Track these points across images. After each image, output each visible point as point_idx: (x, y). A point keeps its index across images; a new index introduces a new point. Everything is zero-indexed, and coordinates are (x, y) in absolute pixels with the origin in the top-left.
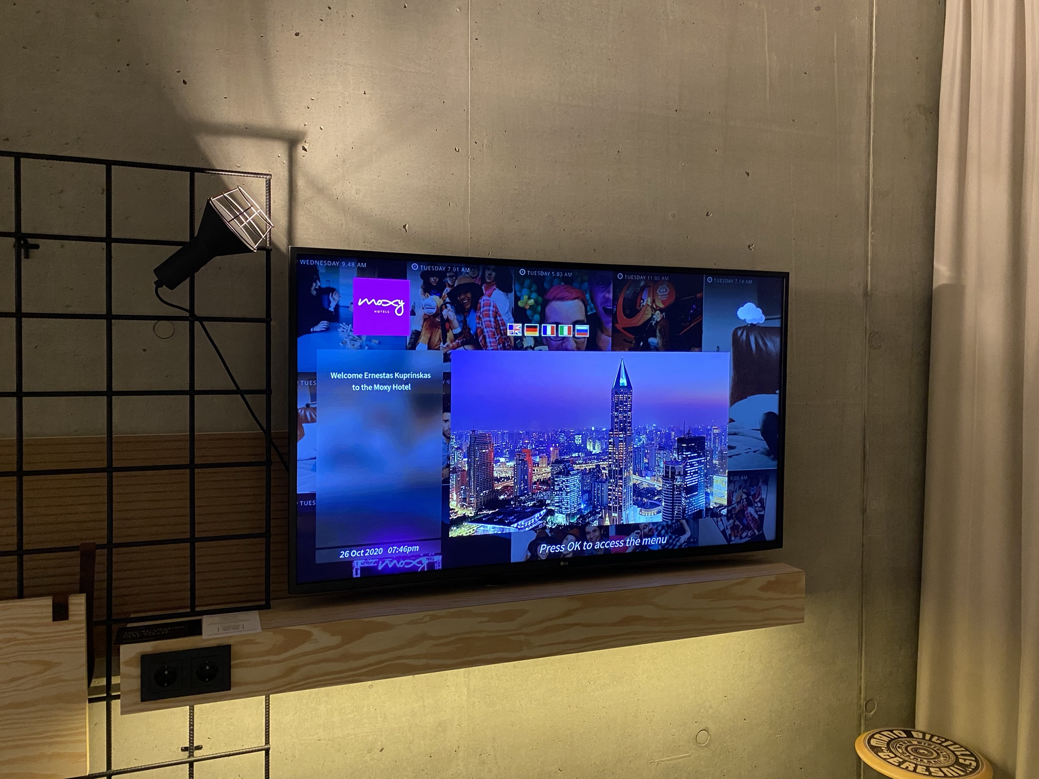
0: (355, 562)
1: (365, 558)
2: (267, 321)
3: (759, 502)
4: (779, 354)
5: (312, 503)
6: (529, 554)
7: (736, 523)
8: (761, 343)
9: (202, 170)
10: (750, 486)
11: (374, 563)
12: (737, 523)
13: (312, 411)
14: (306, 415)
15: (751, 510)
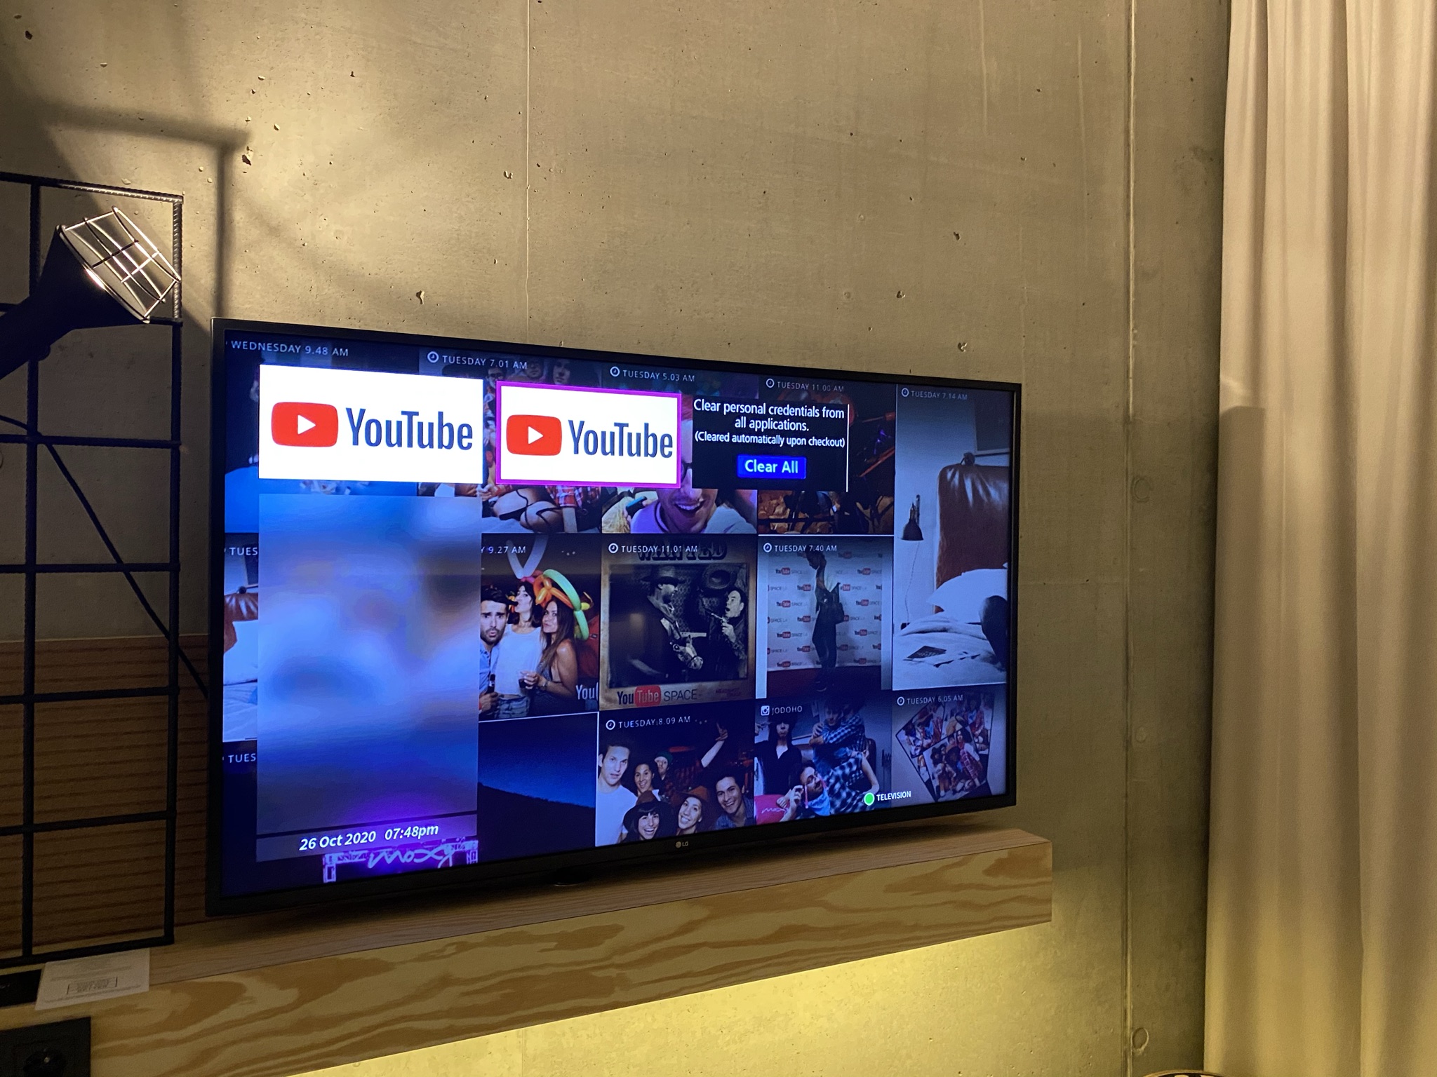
0: (327, 856)
1: (345, 849)
2: (173, 445)
3: (980, 734)
4: (1007, 508)
5: (250, 758)
6: (625, 832)
7: (946, 769)
8: (981, 491)
9: (54, 183)
10: (966, 711)
11: (361, 857)
12: (949, 768)
13: (250, 599)
14: (238, 607)
15: (968, 748)
